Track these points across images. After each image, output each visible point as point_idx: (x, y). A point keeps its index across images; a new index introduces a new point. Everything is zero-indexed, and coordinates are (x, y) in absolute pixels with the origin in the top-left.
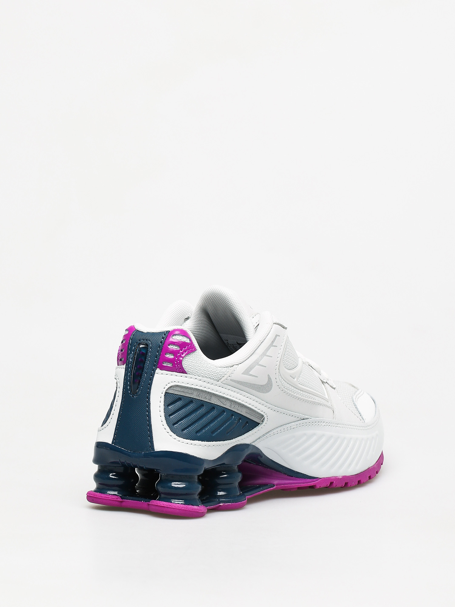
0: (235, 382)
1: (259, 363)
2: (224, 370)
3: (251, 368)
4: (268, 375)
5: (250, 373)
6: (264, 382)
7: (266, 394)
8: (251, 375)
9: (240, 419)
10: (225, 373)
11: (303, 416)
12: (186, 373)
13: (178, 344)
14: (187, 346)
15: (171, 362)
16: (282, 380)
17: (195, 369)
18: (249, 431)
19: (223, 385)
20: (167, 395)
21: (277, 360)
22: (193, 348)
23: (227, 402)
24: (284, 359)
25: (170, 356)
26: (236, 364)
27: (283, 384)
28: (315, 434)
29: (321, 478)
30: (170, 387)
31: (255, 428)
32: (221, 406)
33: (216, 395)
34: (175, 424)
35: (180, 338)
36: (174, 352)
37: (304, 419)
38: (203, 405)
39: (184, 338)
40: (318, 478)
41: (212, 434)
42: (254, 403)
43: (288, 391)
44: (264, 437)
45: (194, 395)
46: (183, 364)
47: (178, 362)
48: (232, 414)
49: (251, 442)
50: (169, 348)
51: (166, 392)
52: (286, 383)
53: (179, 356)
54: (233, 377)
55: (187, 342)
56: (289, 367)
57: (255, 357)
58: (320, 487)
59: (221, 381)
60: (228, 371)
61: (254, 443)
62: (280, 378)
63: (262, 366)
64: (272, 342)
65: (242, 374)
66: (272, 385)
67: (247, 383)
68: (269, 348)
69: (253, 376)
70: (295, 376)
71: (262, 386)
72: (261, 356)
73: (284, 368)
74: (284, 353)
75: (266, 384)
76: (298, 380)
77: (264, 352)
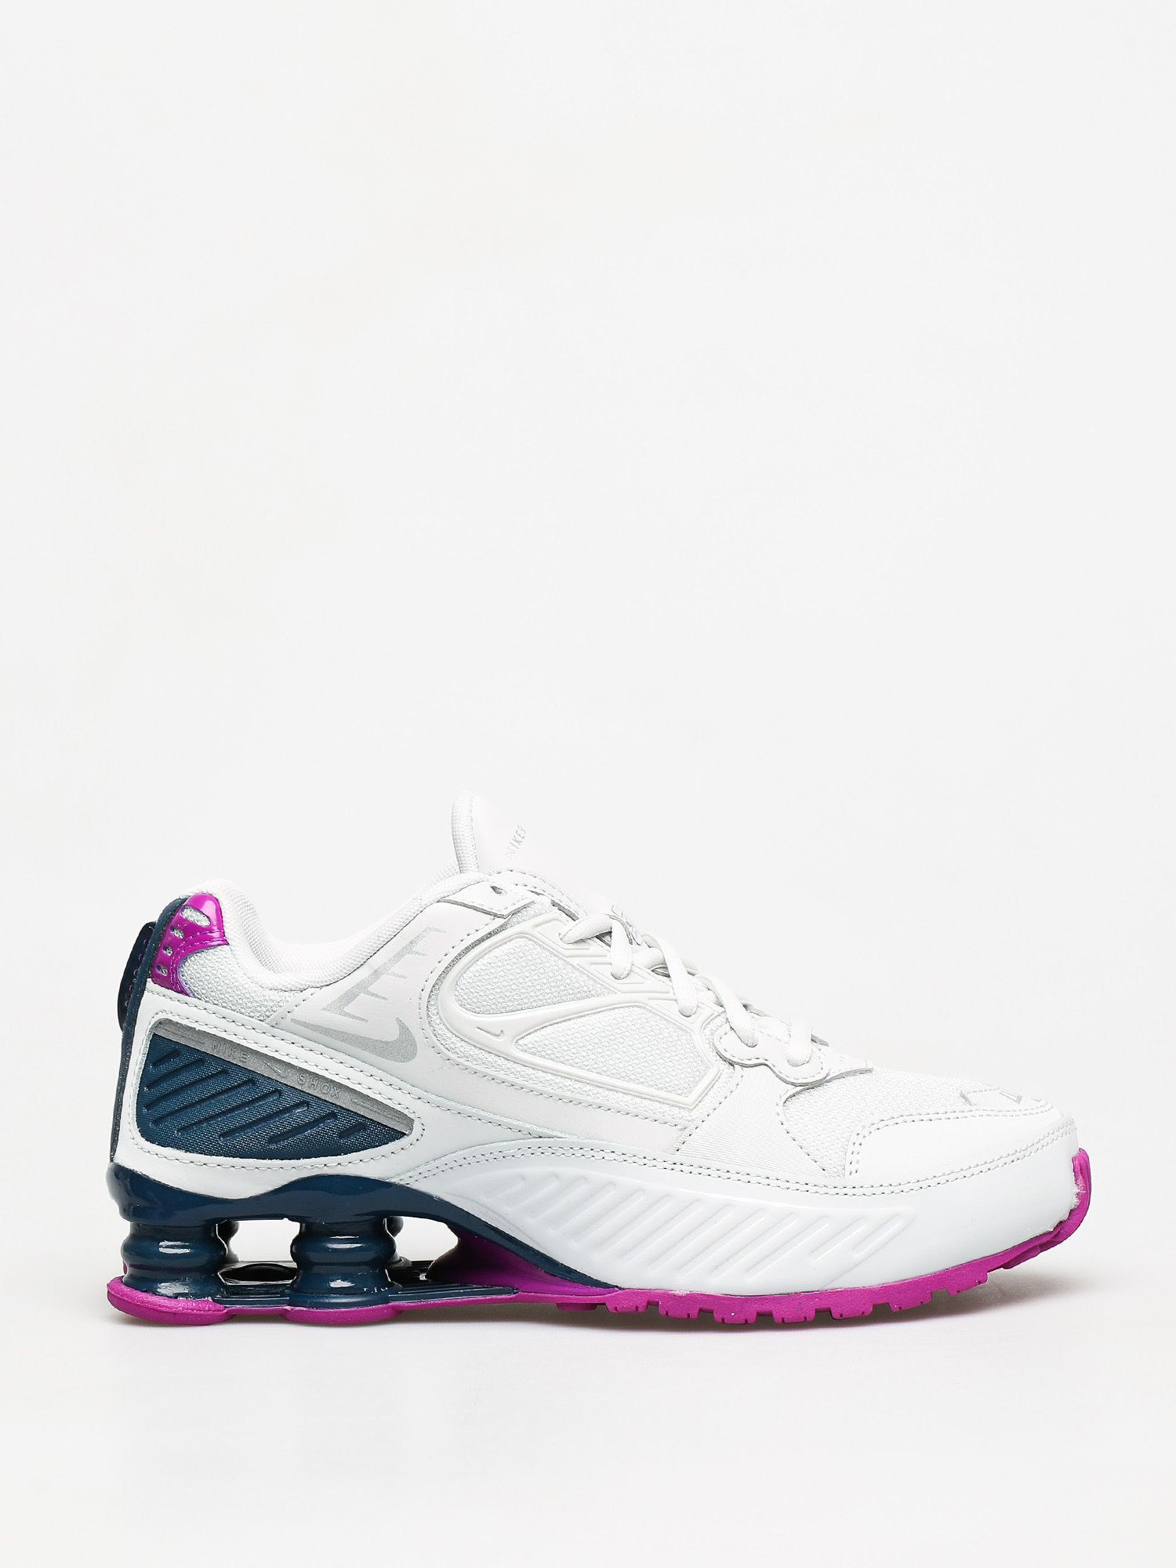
0: (307, 1028)
1: (369, 989)
2: (276, 996)
3: (350, 996)
4: (397, 1019)
5: (345, 1009)
6: (392, 1034)
7: (403, 1063)
8: (346, 1014)
9: (333, 1115)
10: (281, 1004)
11: (535, 1127)
12: (187, 995)
13: (182, 925)
14: (199, 934)
15: (167, 966)
16: (449, 1035)
17: (206, 987)
18: (366, 1149)
19: (276, 1031)
20: (156, 1041)
21: (424, 985)
22: (211, 939)
23: (290, 1072)
24: (462, 987)
25: (169, 953)
26: (314, 985)
27: (452, 1046)
28: (584, 1178)
29: (624, 1289)
30: (160, 1023)
31: (390, 1144)
32: (274, 1078)
33: (257, 1053)
34: (148, 1107)
35: (189, 914)
36: (174, 944)
37: (540, 1137)
38: (224, 1072)
39: (194, 915)
40: (617, 1287)
41: (220, 1136)
42: (371, 1082)
43: (468, 1064)
44: (428, 1167)
45: (207, 1048)
46: (182, 972)
47: (173, 966)
48: (305, 1100)
49: (389, 1176)
50: (171, 935)
51: (155, 1034)
52: (463, 1043)
53: (178, 953)
54: (298, 1014)
55: (199, 924)
56: (477, 1007)
57: (363, 974)
58: (616, 1309)
59: (268, 1020)
60: (289, 999)
61: (401, 1180)
62: (440, 1029)
63: (377, 996)
64: (411, 942)
65: (324, 1009)
66: (413, 1044)
67: (342, 1032)
68: (399, 956)
69: (353, 1017)
70: (502, 1031)
71: (386, 1043)
72: (376, 974)
73: (455, 1007)
74: (465, 972)
75: (396, 1041)
76: (520, 1042)
77: (385, 964)
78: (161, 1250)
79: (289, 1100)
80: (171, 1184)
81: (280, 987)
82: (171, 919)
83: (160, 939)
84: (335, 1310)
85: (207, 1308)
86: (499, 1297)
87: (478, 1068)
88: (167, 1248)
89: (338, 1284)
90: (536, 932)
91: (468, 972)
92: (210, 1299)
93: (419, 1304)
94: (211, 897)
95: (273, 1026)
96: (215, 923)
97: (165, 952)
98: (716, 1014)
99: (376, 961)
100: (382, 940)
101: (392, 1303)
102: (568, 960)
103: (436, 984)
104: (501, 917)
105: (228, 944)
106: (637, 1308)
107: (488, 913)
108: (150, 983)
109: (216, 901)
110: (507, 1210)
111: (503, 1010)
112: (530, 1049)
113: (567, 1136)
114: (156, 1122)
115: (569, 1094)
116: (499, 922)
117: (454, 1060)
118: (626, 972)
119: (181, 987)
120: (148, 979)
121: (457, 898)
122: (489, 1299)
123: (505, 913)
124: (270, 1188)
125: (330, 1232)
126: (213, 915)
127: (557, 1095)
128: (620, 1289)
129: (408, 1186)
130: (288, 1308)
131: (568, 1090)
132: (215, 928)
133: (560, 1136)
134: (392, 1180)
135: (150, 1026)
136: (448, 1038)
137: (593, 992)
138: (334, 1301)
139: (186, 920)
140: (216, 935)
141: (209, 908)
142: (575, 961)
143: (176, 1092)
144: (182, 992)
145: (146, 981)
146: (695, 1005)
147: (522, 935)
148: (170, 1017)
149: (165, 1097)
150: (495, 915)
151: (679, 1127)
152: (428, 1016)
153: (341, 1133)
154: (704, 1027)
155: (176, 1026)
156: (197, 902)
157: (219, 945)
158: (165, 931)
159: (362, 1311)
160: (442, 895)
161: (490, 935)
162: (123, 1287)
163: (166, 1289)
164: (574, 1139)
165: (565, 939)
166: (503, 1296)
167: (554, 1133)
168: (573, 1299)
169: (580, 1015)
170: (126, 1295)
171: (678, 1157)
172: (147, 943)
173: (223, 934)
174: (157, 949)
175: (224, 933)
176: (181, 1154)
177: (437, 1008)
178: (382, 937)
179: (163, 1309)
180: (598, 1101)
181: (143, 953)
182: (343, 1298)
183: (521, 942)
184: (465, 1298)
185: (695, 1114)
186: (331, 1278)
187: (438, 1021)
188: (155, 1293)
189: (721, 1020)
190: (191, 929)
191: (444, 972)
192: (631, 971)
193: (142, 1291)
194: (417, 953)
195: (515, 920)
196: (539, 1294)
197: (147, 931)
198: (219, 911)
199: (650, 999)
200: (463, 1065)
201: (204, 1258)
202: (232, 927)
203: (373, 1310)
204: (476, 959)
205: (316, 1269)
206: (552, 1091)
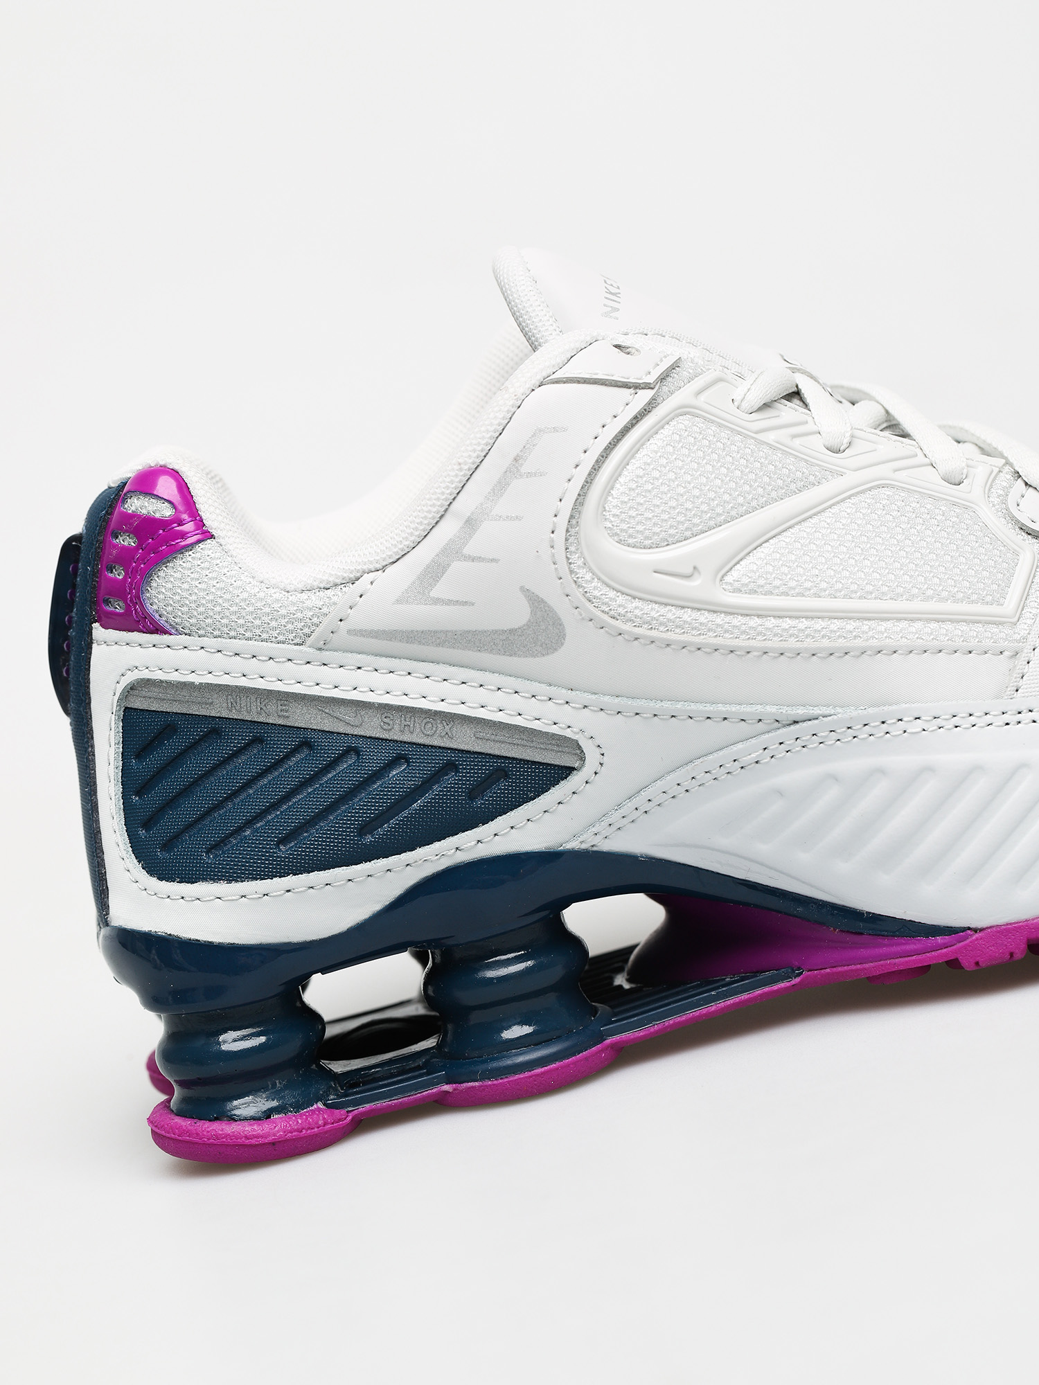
0: (376, 638)
1: (465, 552)
2: (315, 599)
3: (434, 572)
4: (522, 589)
5: (432, 594)
6: (518, 615)
8: (437, 601)
9: (451, 766)
10: (325, 610)
11: (784, 710)
12: (165, 632)
13: (131, 524)
14: (161, 532)
15: (122, 595)
16: (612, 594)
17: (195, 614)
18: (516, 807)
19: (326, 655)
20: (131, 719)
21: (554, 524)
22: (183, 535)
23: (366, 715)
24: (616, 511)
25: (119, 574)
26: (372, 567)
27: (621, 610)
28: (881, 771)
29: (982, 930)
30: (131, 689)
31: (553, 790)
32: (341, 730)
33: (303, 698)
34: (147, 825)
35: (138, 505)
36: (125, 557)
37: (796, 722)
38: (257, 740)
39: (146, 504)
40: (969, 928)
41: (278, 845)
42: (500, 699)
43: (654, 633)
44: (622, 812)
45: (219, 709)
46: (149, 598)
47: (132, 593)
48: (401, 754)
49: (560, 840)
50: (115, 546)
51: (126, 708)
52: (637, 603)
53: (135, 571)
54: (357, 619)
55: (158, 515)
56: (647, 538)
57: (448, 529)
58: (977, 964)
59: (309, 641)
60: (335, 599)
61: (581, 842)
62: (595, 588)
63: (480, 559)
64: (516, 460)
65: (398, 601)
66: (558, 623)
67: (435, 632)
68: (501, 487)
69: (449, 602)
70: (695, 568)
71: (512, 631)
72: (471, 524)
73: (610, 547)
74: (612, 488)
75: (528, 625)
76: (728, 579)
77: (482, 504)
78: (224, 1047)
79: (373, 761)
80: (216, 939)
81: (316, 584)
82: (108, 522)
83: (99, 556)
84: (527, 1074)
85: (321, 1122)
86: (775, 987)
87: (671, 636)
88: (232, 1042)
89: (516, 1032)
90: (702, 400)
91: (617, 486)
92: (320, 1105)
93: (652, 1030)
94: (164, 470)
95: (320, 649)
96: (181, 508)
97: (110, 575)
98: (996, 470)
99: (464, 504)
100: (466, 467)
101: (609, 1041)
102: (760, 437)
103: (572, 517)
104: (647, 386)
105: (212, 537)
106: (1012, 955)
107: (626, 385)
108: (98, 631)
109: (175, 474)
110: (763, 849)
111: (688, 534)
112: (747, 585)
113: (839, 710)
114: (167, 846)
115: (825, 643)
116: (645, 396)
117: (629, 633)
118: (846, 441)
119: (153, 622)
120: (94, 625)
121: (574, 369)
122: (760, 995)
123: (650, 379)
124: (377, 907)
125: (485, 953)
126: (175, 497)
127: (806, 649)
128: (976, 930)
129: (595, 849)
130: (447, 1088)
131: (823, 637)
132: (185, 517)
133: (827, 712)
134: (569, 846)
135: (116, 698)
136: (611, 599)
137: (812, 478)
138: (521, 1059)
139: (134, 515)
140: (189, 527)
141: (166, 487)
142: (771, 437)
143: (186, 791)
144: (157, 629)
145: (91, 629)
146: (964, 465)
147: (683, 411)
148: (146, 674)
149: (171, 803)
150: (637, 387)
151: (1006, 653)
152: (571, 572)
153: (470, 793)
154: (988, 493)
155: (160, 686)
156: (145, 482)
157: (199, 541)
158: (104, 542)
159: (568, 1065)
160: (545, 374)
161: (636, 419)
162: (179, 1121)
163: (248, 1106)
164: (852, 712)
165: (745, 405)
166: (782, 985)
167: (817, 711)
168: (900, 963)
169: (802, 517)
170: (190, 1133)
171: (1020, 701)
172: (76, 569)
173: (200, 524)
174: (96, 574)
175: (201, 520)
176: (221, 888)
177: (582, 556)
178: (465, 463)
179: (253, 1141)
180: (874, 643)
181: (74, 586)
182: (535, 1050)
183: (685, 421)
184: (721, 1004)
185: (1022, 629)
186: (504, 1024)
187: (588, 576)
188: (232, 1119)
189: (1007, 476)
190: (146, 527)
191: (579, 495)
192: (852, 436)
193: (210, 1121)
194: (529, 475)
195: (665, 389)
196: (840, 969)
197: (71, 550)
198: (183, 488)
199: (895, 471)
200: (645, 637)
201: (294, 1044)
202: (212, 509)
203: (586, 1058)
204: (625, 462)
205: (475, 1018)
206: (799, 645)
